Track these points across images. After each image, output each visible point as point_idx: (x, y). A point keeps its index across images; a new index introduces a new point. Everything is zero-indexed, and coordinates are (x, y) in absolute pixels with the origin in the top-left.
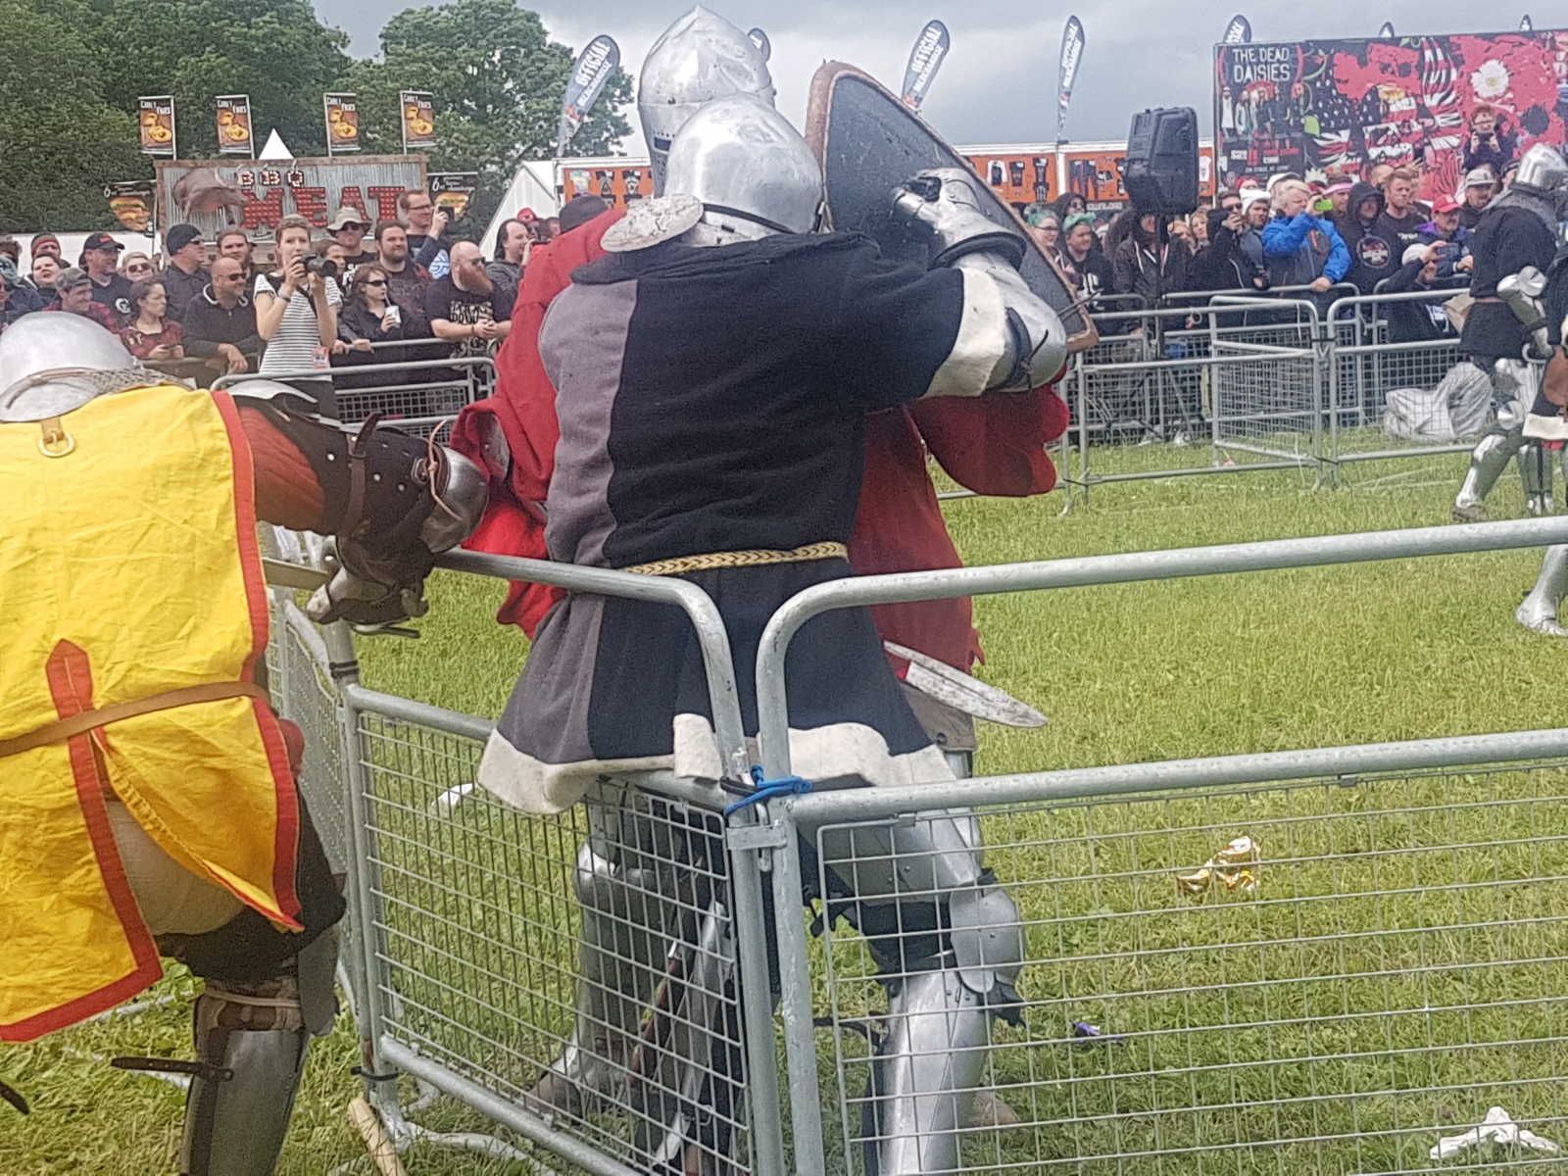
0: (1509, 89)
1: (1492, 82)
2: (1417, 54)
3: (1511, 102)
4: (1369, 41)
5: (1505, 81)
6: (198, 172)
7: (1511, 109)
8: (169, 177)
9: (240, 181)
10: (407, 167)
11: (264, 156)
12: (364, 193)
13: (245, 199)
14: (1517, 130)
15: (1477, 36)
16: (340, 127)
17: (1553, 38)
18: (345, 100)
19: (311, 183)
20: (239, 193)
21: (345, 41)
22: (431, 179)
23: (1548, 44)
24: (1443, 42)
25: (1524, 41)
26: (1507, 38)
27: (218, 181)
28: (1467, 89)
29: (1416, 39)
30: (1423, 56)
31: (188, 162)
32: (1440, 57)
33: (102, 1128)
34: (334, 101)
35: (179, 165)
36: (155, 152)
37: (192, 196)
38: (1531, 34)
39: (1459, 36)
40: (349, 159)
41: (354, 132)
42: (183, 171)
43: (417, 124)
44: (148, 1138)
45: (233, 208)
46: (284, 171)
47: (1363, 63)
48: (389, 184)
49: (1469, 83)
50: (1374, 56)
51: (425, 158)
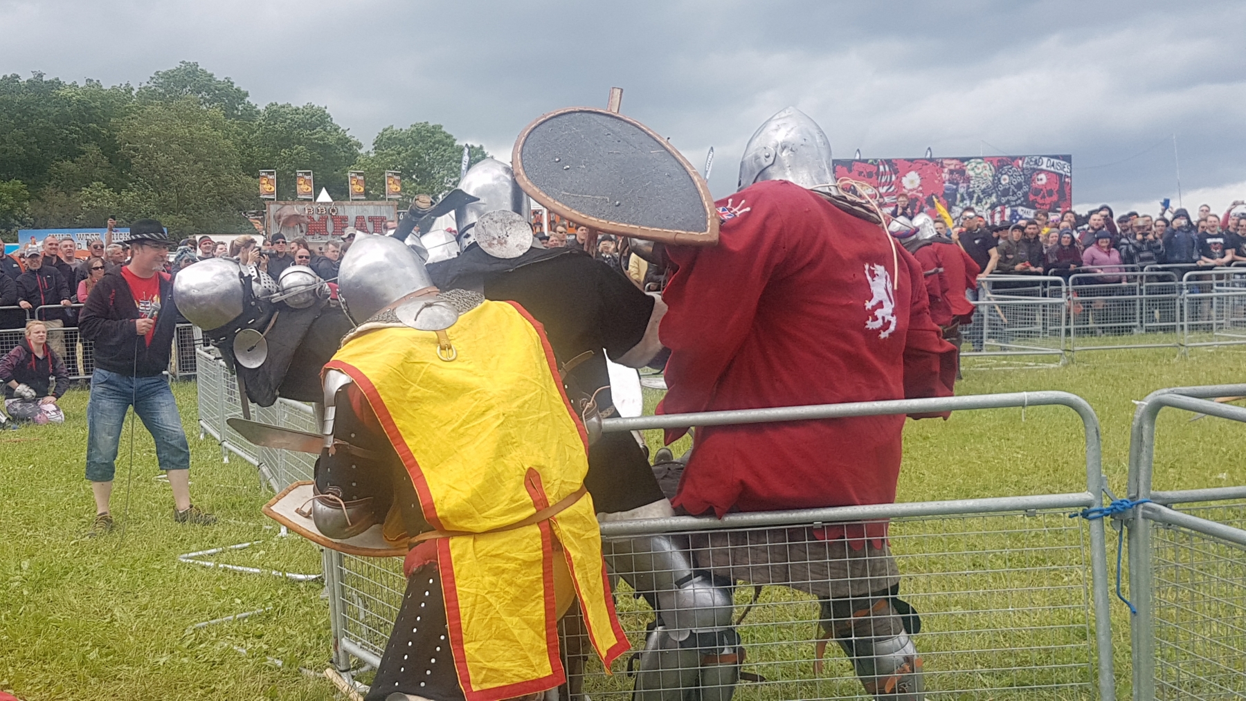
0: (920, 185)
1: (912, 182)
2: (876, 168)
3: (921, 192)
4: (853, 160)
5: (918, 182)
6: (287, 207)
7: (921, 195)
8: (273, 209)
9: (307, 212)
10: (387, 207)
11: (318, 200)
12: (366, 219)
13: (309, 220)
14: (924, 204)
15: (905, 160)
16: (356, 187)
17: (942, 162)
18: (358, 174)
19: (341, 214)
20: (306, 218)
21: (360, 146)
22: (399, 213)
23: (939, 165)
24: (888, 162)
25: (928, 162)
26: (921, 161)
27: (296, 211)
28: (900, 185)
29: (876, 161)
30: (879, 169)
31: (282, 202)
32: (887, 169)
33: (228, 673)
34: (353, 175)
35: (277, 203)
36: (266, 197)
37: (283, 218)
38: (931, 160)
39: (896, 160)
40: (359, 202)
41: (362, 190)
42: (279, 207)
43: (393, 186)
44: (249, 679)
45: (303, 225)
46: (328, 207)
47: (850, 171)
48: (378, 215)
49: (900, 182)
50: (855, 168)
51: (397, 203)
